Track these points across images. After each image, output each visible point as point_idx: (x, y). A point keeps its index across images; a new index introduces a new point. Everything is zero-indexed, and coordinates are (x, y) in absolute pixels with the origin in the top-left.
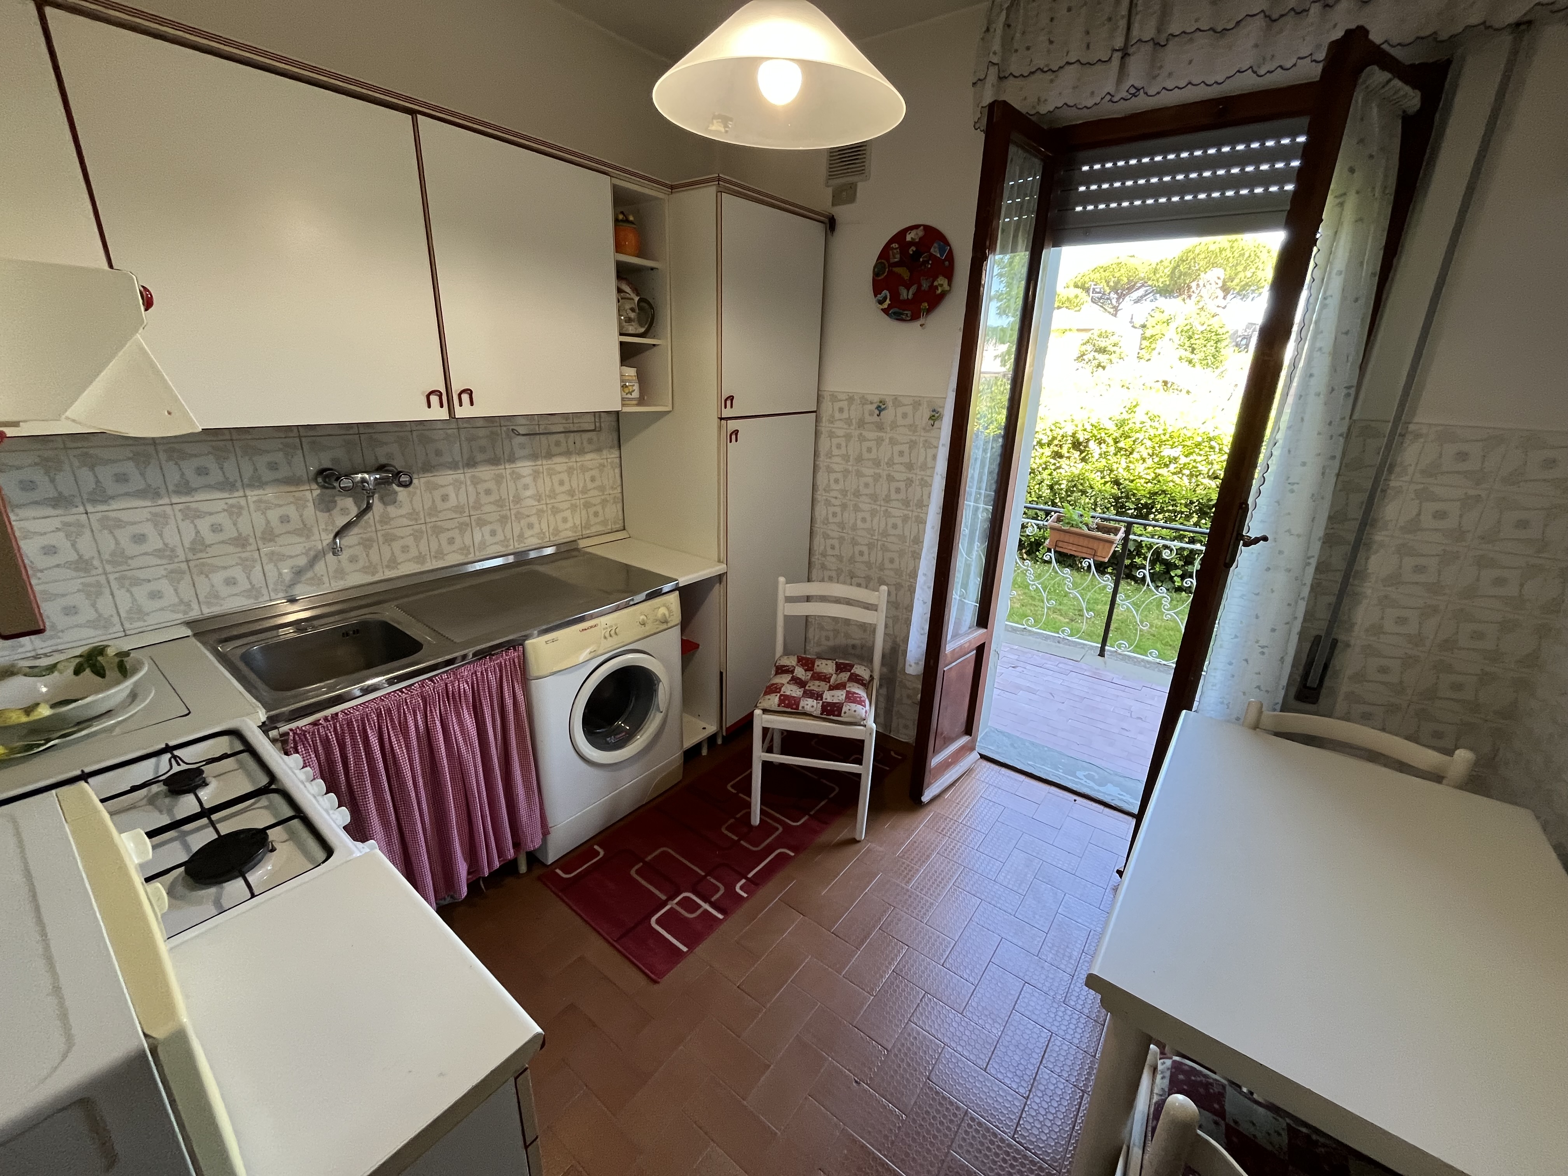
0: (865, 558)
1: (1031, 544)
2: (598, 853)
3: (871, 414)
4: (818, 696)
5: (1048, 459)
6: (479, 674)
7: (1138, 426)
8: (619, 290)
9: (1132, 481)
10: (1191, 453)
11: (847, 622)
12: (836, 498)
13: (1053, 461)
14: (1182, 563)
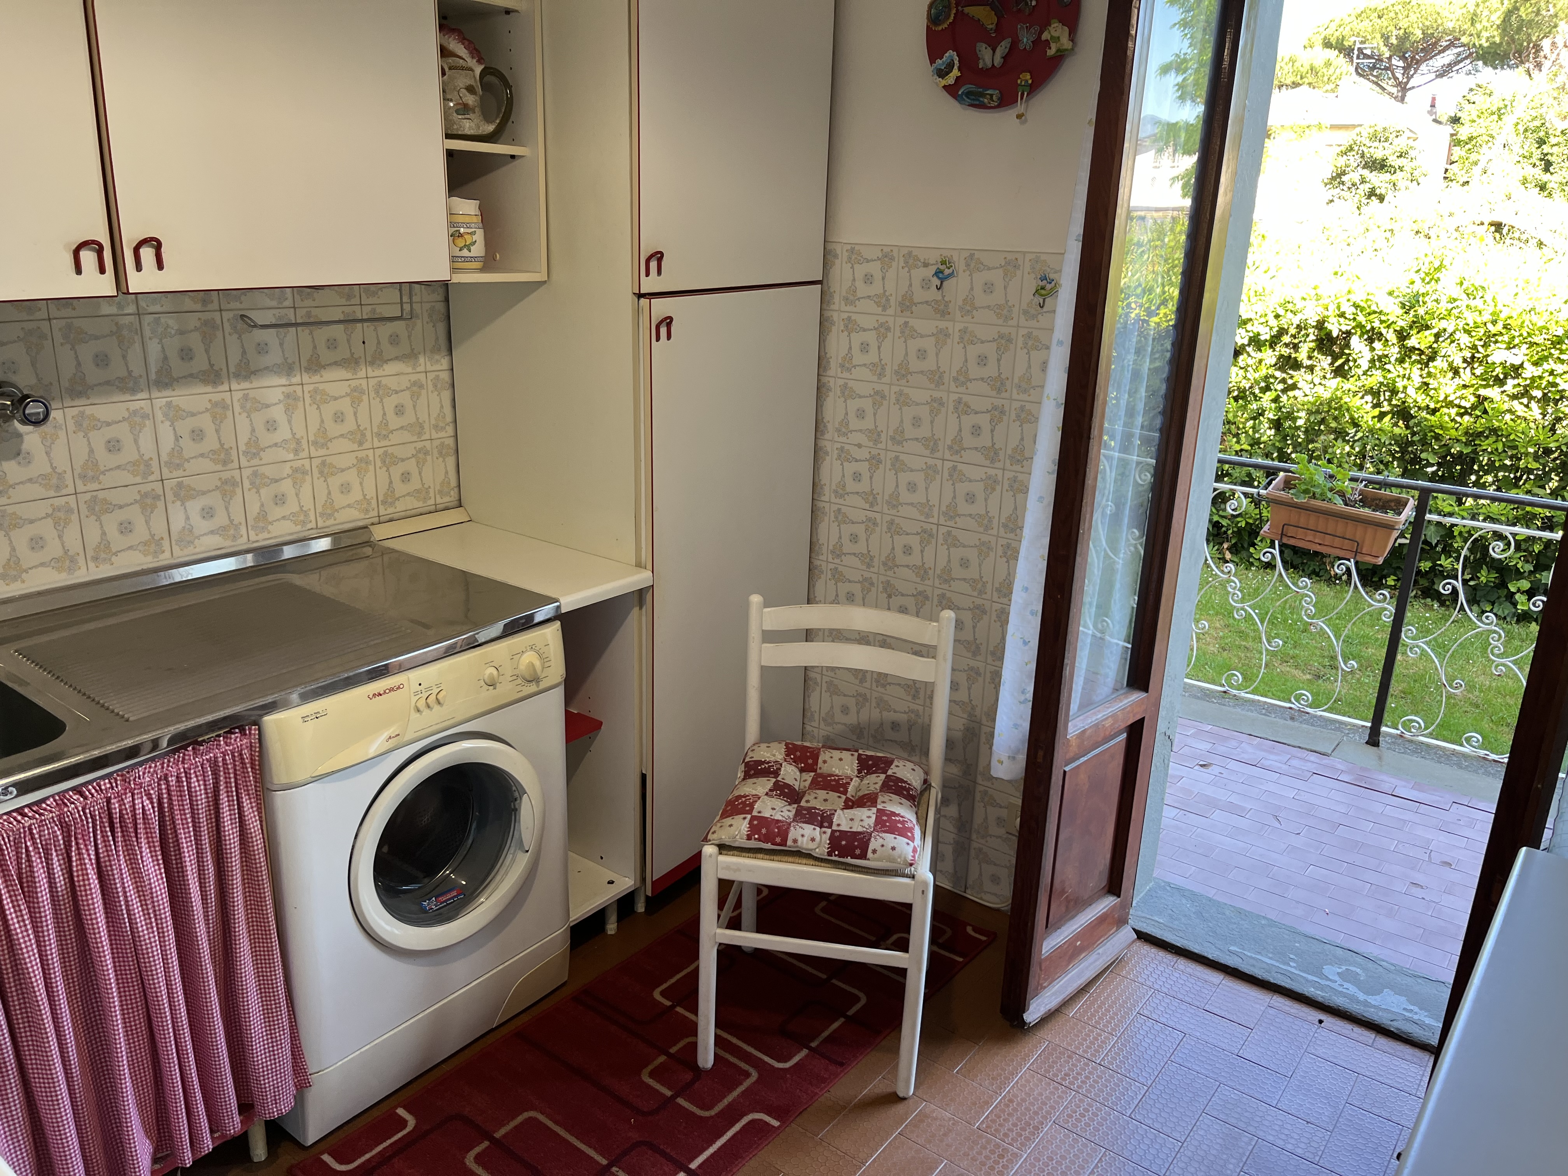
0: (915, 559)
1: (1239, 532)
2: (403, 1123)
3: (925, 284)
4: (823, 820)
5: (1271, 371)
6: (173, 780)
7: (1444, 307)
8: (444, 52)
9: (1434, 411)
10: (1545, 359)
11: (882, 679)
12: (859, 446)
13: (1278, 374)
14: (1529, 567)
